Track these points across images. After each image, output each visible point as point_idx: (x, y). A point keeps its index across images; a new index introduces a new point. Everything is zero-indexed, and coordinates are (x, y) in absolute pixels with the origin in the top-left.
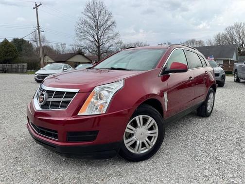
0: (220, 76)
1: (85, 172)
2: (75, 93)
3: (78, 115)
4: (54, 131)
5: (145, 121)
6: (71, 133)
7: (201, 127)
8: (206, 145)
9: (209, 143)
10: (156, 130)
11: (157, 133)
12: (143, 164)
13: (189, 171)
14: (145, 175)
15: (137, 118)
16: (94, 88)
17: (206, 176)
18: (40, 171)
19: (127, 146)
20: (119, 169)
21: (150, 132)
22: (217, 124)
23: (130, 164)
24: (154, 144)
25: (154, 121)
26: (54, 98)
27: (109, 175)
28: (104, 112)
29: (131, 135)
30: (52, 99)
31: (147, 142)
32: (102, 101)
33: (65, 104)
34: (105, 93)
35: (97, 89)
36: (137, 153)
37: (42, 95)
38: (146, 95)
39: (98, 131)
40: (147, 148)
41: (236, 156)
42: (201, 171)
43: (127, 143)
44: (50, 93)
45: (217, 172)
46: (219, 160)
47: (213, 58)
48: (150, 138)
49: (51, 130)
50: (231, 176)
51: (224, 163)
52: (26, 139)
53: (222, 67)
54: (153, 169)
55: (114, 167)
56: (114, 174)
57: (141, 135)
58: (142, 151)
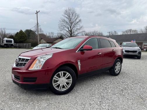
0: (137, 52)
1: (32, 97)
2: (29, 59)
3: (29, 69)
4: (18, 76)
5: (65, 74)
6: (25, 78)
9: (105, 89)
10: (71, 79)
11: (72, 81)
12: (62, 96)
15: (60, 73)
16: (37, 57)
19: (54, 86)
21: (67, 80)
25: (69, 75)
28: (40, 69)
29: (57, 81)
30: (20, 62)
31: (66, 85)
32: (41, 64)
35: (39, 58)
36: (60, 90)
39: (37, 78)
40: (65, 88)
42: (90, 102)
44: (20, 59)
45: (99, 103)
47: (135, 41)
53: (139, 47)
54: (66, 98)
55: (47, 96)
56: (45, 99)
57: (63, 81)
58: (62, 89)
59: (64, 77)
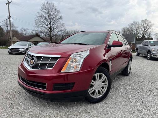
1: (63, 111)
2: (58, 58)
3: (61, 72)
4: (42, 84)
5: (101, 77)
6: (56, 84)
7: (126, 81)
8: (133, 92)
10: (107, 83)
11: (107, 85)
12: (99, 105)
13: (128, 108)
14: (103, 111)
15: (96, 75)
16: (70, 55)
17: (140, 110)
18: (32, 112)
19: (90, 93)
20: (85, 108)
21: (103, 84)
22: (134, 80)
23: (91, 105)
24: (105, 91)
25: (105, 77)
26: (42, 61)
27: (80, 113)
28: (78, 70)
29: (92, 86)
30: (40, 62)
31: (101, 90)
32: (77, 63)
33: (51, 65)
34: (78, 58)
35: (72, 55)
36: (95, 97)
37: (33, 59)
38: (101, 61)
39: (75, 83)
40: (101, 94)
41: (152, 98)
42: (136, 107)
43: (90, 91)
44: (39, 58)
45: (145, 107)
46: (143, 100)
48: (103, 88)
49: (40, 83)
50: (153, 109)
52: (14, 91)
54: (106, 107)
55: (82, 107)
56: (83, 112)
57: (98, 86)
58: (98, 96)
59: (100, 80)
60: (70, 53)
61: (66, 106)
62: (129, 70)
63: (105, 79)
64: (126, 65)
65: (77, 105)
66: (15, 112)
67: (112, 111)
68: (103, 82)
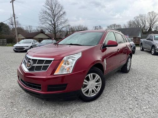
1: (58, 110)
2: (52, 61)
3: (54, 74)
4: (38, 85)
5: (94, 77)
6: (50, 86)
7: (124, 79)
8: (129, 90)
9: (130, 89)
10: (101, 82)
11: (101, 84)
12: (93, 103)
13: (121, 106)
14: (95, 110)
15: (89, 75)
16: (63, 57)
17: (131, 109)
18: (29, 110)
19: (84, 92)
20: (79, 107)
21: (96, 83)
22: (133, 77)
23: (85, 103)
24: (99, 90)
25: (99, 77)
26: (37, 64)
27: (74, 111)
28: (71, 72)
29: (86, 86)
31: (95, 89)
32: (69, 66)
33: (45, 68)
34: (70, 60)
35: (65, 58)
36: (89, 96)
37: (29, 62)
38: (95, 62)
39: (67, 84)
40: (95, 93)
41: (146, 96)
42: (128, 106)
43: (83, 91)
44: (34, 61)
45: (137, 106)
46: (137, 99)
48: (97, 87)
49: (36, 84)
50: (145, 108)
51: (140, 100)
52: (16, 90)
54: (100, 106)
55: (76, 105)
56: (77, 110)
57: (92, 85)
58: (92, 95)
59: (93, 80)
60: (63, 56)
61: (61, 105)
62: (128, 67)
63: (99, 79)
64: (125, 63)
65: (72, 104)
66: (15, 111)
67: (104, 110)
68: (97, 81)
